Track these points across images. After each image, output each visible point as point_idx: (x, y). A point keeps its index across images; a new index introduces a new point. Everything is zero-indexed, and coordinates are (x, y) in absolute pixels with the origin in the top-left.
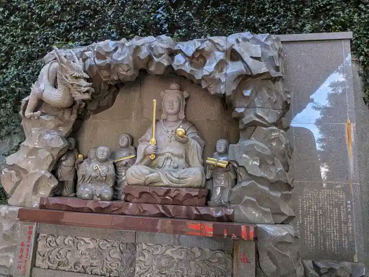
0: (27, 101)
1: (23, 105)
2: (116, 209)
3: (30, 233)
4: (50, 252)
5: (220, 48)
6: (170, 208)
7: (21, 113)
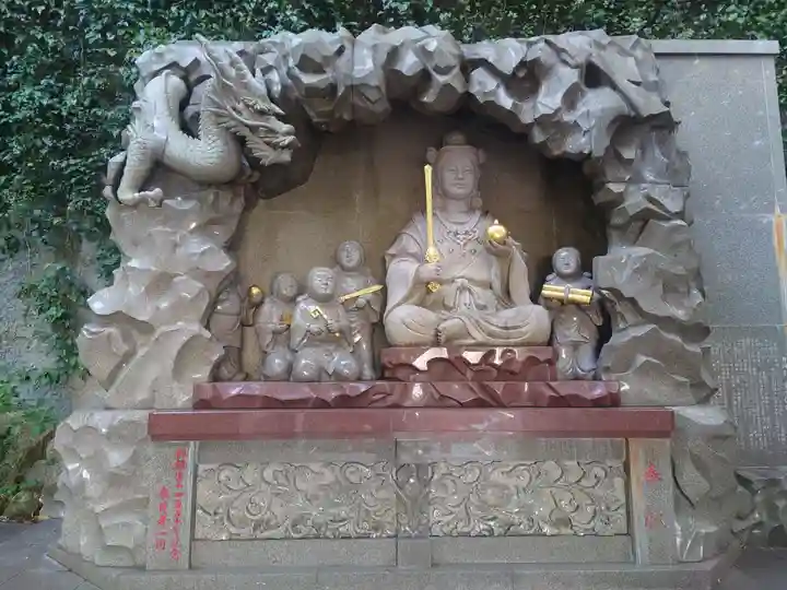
0: (123, 164)
1: (111, 173)
2: (381, 396)
3: (181, 464)
4: (229, 504)
5: (568, 59)
6: (498, 387)
7: (107, 191)
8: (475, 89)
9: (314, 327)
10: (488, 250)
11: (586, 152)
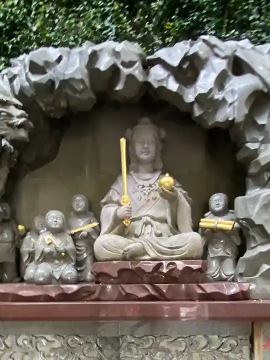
2: (87, 294)
6: (164, 287)
8: (151, 79)
9: (47, 249)
10: (161, 195)
11: (230, 119)
